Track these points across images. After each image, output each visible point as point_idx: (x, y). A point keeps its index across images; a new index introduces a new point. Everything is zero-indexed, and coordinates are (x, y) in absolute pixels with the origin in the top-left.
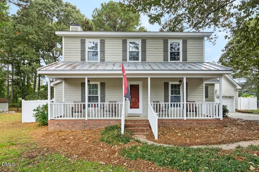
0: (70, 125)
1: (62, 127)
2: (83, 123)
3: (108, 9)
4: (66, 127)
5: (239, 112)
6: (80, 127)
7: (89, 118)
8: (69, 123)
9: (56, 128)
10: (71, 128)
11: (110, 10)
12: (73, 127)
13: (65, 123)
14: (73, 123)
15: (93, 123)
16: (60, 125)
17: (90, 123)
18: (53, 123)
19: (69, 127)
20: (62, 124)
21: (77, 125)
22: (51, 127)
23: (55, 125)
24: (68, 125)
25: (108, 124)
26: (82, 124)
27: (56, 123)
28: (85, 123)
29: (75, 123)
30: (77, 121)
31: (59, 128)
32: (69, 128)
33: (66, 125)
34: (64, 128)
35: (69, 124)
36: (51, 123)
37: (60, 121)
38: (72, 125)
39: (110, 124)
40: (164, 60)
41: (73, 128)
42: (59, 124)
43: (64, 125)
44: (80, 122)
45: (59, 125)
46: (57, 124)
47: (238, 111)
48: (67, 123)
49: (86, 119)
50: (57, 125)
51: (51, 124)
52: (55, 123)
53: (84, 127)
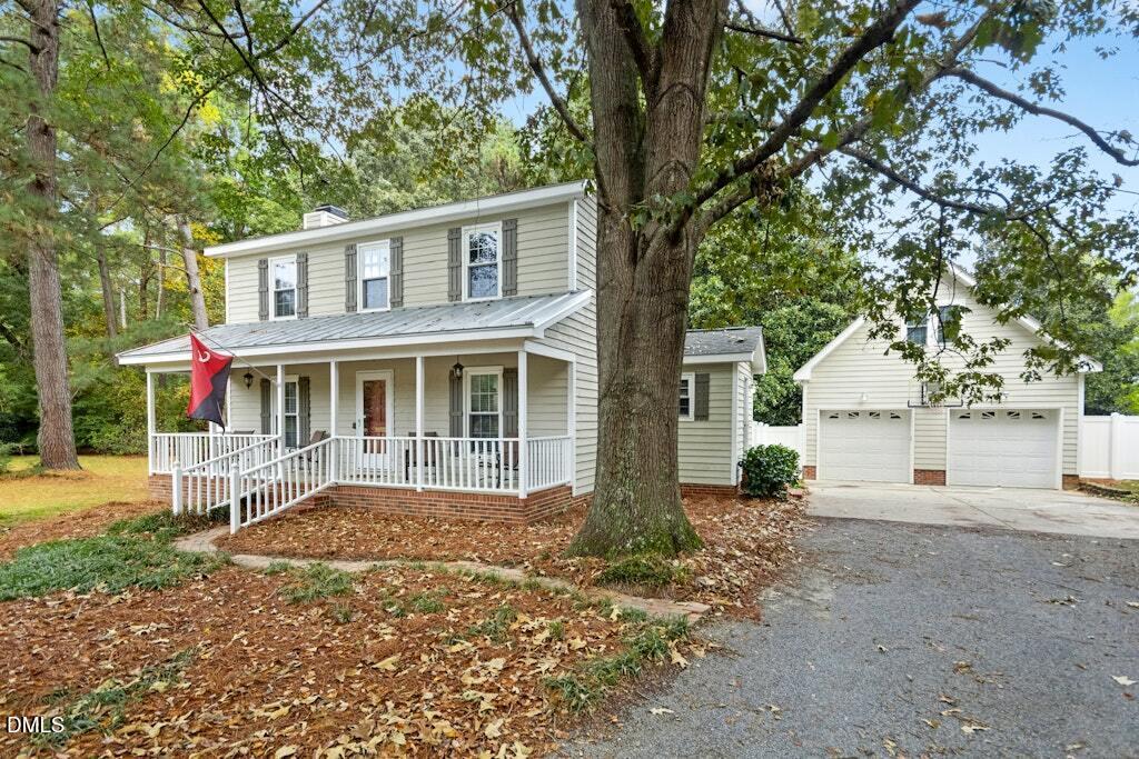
5: (1081, 490)
40: (451, 297)
47: (1080, 484)
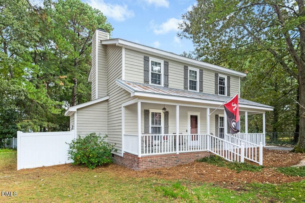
0: (164, 162)
1: (154, 164)
2: (175, 157)
3: (76, 9)
4: (158, 164)
6: (173, 162)
7: (180, 152)
8: (162, 158)
9: (148, 166)
10: (164, 165)
11: (78, 10)
12: (166, 163)
13: (158, 159)
14: (166, 158)
15: (184, 156)
16: (153, 163)
17: (182, 157)
18: (145, 160)
19: (162, 163)
20: (155, 161)
21: (170, 161)
22: (143, 165)
23: (147, 163)
24: (161, 162)
25: (197, 157)
26: (175, 159)
27: (149, 159)
28: (177, 157)
29: (168, 158)
30: (170, 155)
31: (151, 166)
32: (162, 165)
33: (159, 162)
34: (157, 166)
35: (163, 160)
36: (142, 160)
37: (153, 158)
38: (165, 161)
39: (198, 157)
41: (166, 165)
42: (152, 161)
43: (157, 162)
44: (173, 156)
45: (151, 163)
46: (149, 161)
48: (160, 159)
49: (178, 153)
50: (149, 163)
51: (143, 162)
52: (147, 160)
53: (177, 162)
